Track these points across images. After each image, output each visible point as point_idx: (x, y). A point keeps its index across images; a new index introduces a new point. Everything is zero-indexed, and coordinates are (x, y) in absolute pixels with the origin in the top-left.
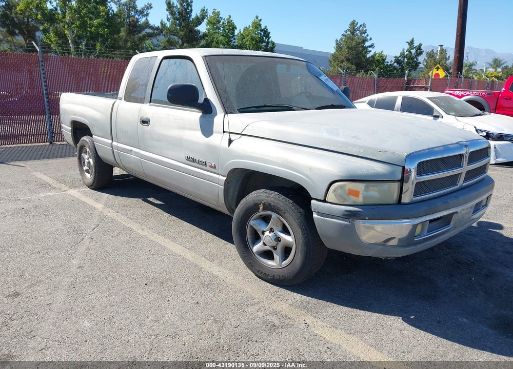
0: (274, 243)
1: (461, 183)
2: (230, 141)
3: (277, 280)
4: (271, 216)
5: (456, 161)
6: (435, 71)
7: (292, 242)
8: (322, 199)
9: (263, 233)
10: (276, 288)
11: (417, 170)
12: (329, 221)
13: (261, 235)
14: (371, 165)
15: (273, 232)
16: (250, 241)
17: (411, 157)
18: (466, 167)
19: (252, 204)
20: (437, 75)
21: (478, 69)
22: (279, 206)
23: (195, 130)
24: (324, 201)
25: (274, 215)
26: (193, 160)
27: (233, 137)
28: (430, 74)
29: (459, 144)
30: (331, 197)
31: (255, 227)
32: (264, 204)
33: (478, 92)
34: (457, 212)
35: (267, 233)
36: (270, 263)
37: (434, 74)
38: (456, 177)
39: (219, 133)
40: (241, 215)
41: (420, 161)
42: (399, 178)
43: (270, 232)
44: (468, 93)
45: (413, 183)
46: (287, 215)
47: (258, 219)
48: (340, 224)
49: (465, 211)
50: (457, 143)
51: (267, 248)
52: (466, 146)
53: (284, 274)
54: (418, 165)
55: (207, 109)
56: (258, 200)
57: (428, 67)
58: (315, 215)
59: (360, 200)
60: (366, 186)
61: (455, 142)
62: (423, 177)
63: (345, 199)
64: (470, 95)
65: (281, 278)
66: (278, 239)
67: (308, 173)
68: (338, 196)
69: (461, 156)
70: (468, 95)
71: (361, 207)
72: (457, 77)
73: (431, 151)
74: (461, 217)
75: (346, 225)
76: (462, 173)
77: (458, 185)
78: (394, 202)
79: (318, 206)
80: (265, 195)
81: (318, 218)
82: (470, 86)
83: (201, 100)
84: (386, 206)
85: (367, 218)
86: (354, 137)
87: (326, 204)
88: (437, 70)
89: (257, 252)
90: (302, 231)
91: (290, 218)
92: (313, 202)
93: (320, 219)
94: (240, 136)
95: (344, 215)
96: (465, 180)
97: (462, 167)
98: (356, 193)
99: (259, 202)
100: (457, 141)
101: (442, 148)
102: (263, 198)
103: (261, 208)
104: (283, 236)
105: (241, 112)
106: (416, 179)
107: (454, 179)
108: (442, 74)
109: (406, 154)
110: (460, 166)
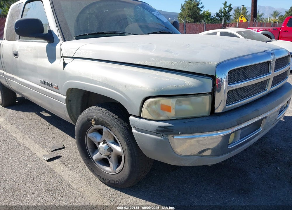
0: (108, 153)
1: (269, 88)
2: (65, 64)
3: (112, 184)
4: (102, 129)
5: (264, 68)
6: (240, 19)
7: (121, 152)
8: (138, 115)
9: (99, 143)
10: (112, 190)
11: (229, 78)
12: (145, 136)
13: (97, 146)
14: (182, 79)
15: (106, 143)
16: (90, 150)
17: (221, 66)
18: (273, 73)
19: (86, 119)
20: (242, 21)
21: (265, 18)
22: (106, 121)
23: (44, 57)
24: (140, 117)
25: (105, 129)
26: (44, 83)
27: (67, 61)
28: (237, 21)
29: (266, 52)
30: (145, 113)
31: (92, 139)
32: (95, 120)
33: (267, 28)
34: (265, 118)
35: (101, 145)
36: (107, 168)
37: (239, 21)
38: (265, 82)
39: (58, 58)
40: (79, 129)
41: (230, 70)
42: (210, 90)
43: (103, 144)
44: (261, 29)
45: (225, 93)
46: (114, 129)
47: (94, 132)
48: (155, 139)
49: (272, 115)
50: (264, 51)
51: (103, 156)
52: (272, 54)
53: (117, 178)
54: (229, 73)
55: (50, 38)
56: (90, 116)
57: (236, 18)
58: (134, 131)
59: (172, 114)
60: (177, 101)
61: (262, 51)
62: (234, 85)
63: (159, 115)
64: (262, 30)
65: (116, 183)
66: (110, 149)
67: (123, 90)
68: (152, 112)
69: (269, 63)
70: (261, 31)
71: (170, 122)
72: (254, 21)
73: (241, 59)
74: (269, 121)
75: (160, 140)
76: (270, 79)
77: (266, 90)
78: (207, 114)
79: (135, 121)
80: (95, 111)
81: (136, 133)
82: (262, 25)
83: (46, 32)
84: (199, 119)
85: (180, 133)
86: (166, 51)
87: (141, 120)
88: (242, 18)
89: (95, 160)
90: (127, 143)
91: (117, 132)
92: (131, 118)
93: (138, 134)
94: (73, 59)
95: (157, 130)
96: (273, 85)
97: (270, 73)
98: (168, 109)
99: (91, 118)
100: (264, 50)
101: (251, 56)
102: (93, 114)
103: (93, 123)
104: (114, 146)
105: (77, 39)
106: (228, 88)
107: (263, 85)
108: (244, 20)
109: (216, 63)
110: (268, 72)
